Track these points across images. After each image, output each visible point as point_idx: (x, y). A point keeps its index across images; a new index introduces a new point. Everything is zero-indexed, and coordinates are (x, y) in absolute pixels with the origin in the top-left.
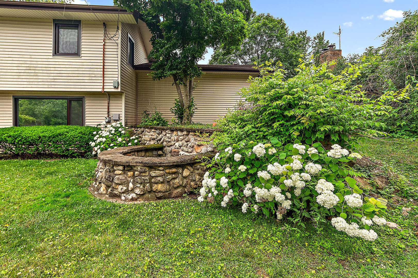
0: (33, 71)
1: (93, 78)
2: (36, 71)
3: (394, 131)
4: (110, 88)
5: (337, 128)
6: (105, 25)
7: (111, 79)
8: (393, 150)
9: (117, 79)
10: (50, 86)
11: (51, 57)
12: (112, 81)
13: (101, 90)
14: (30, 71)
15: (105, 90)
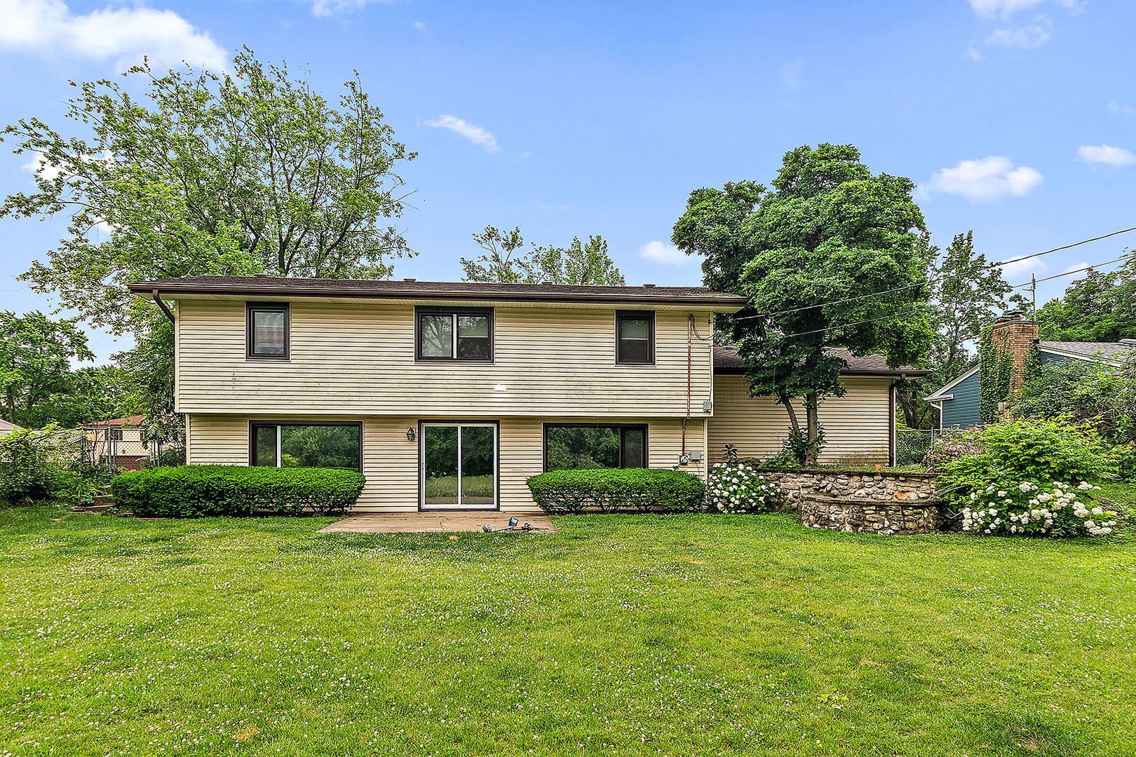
0: (588, 388)
1: (674, 397)
2: (592, 388)
3: (1130, 476)
4: (697, 412)
5: (1081, 472)
6: (691, 317)
7: (699, 398)
8: (1126, 494)
9: (708, 398)
10: (611, 410)
11: (613, 366)
12: (702, 402)
13: (686, 415)
14: (583, 388)
15: (692, 415)
